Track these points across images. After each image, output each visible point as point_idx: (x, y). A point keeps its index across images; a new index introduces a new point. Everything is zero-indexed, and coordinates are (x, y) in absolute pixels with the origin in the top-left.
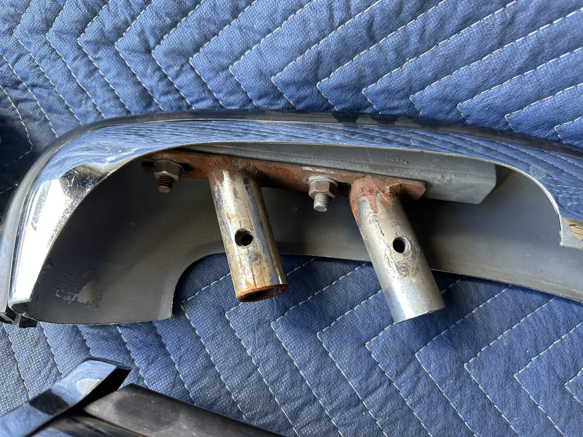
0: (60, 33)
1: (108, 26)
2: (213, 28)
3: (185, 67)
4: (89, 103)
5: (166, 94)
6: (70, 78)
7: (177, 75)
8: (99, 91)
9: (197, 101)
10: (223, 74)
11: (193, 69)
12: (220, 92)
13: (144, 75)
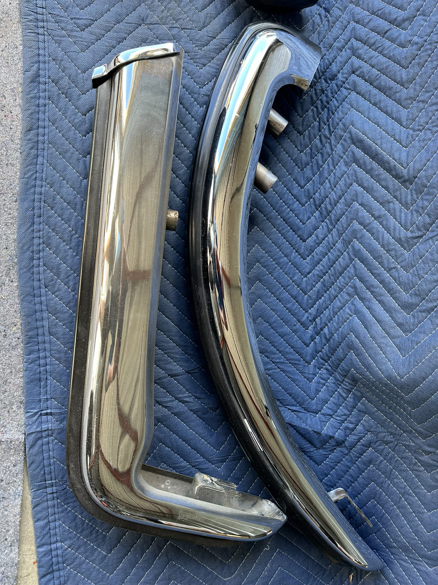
0: (354, 29)
1: (360, 51)
2: (367, 97)
3: (350, 91)
4: (326, 52)
5: (337, 85)
6: (335, 40)
7: (346, 88)
8: (332, 55)
9: (336, 99)
10: (349, 106)
11: (349, 94)
12: (342, 107)
13: (343, 74)
